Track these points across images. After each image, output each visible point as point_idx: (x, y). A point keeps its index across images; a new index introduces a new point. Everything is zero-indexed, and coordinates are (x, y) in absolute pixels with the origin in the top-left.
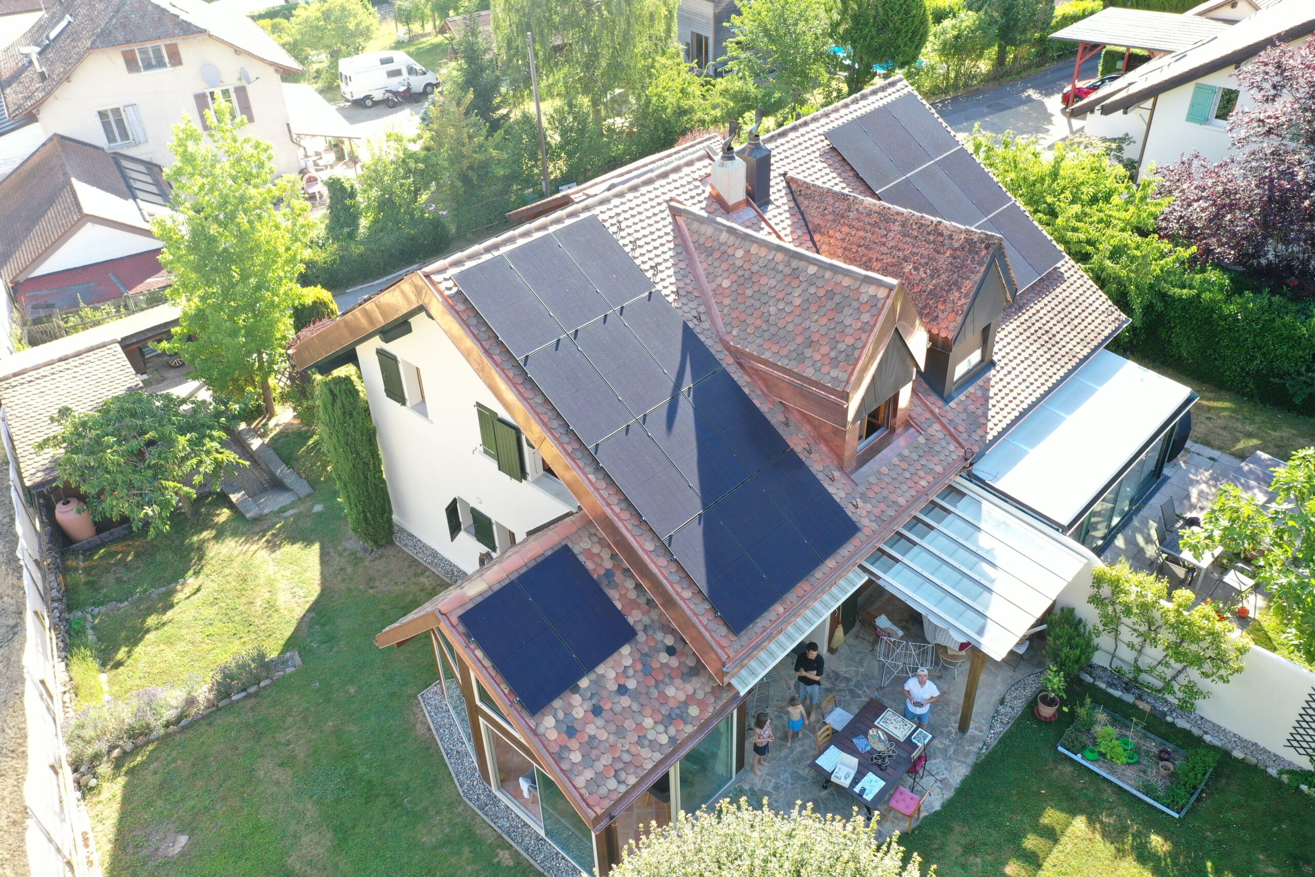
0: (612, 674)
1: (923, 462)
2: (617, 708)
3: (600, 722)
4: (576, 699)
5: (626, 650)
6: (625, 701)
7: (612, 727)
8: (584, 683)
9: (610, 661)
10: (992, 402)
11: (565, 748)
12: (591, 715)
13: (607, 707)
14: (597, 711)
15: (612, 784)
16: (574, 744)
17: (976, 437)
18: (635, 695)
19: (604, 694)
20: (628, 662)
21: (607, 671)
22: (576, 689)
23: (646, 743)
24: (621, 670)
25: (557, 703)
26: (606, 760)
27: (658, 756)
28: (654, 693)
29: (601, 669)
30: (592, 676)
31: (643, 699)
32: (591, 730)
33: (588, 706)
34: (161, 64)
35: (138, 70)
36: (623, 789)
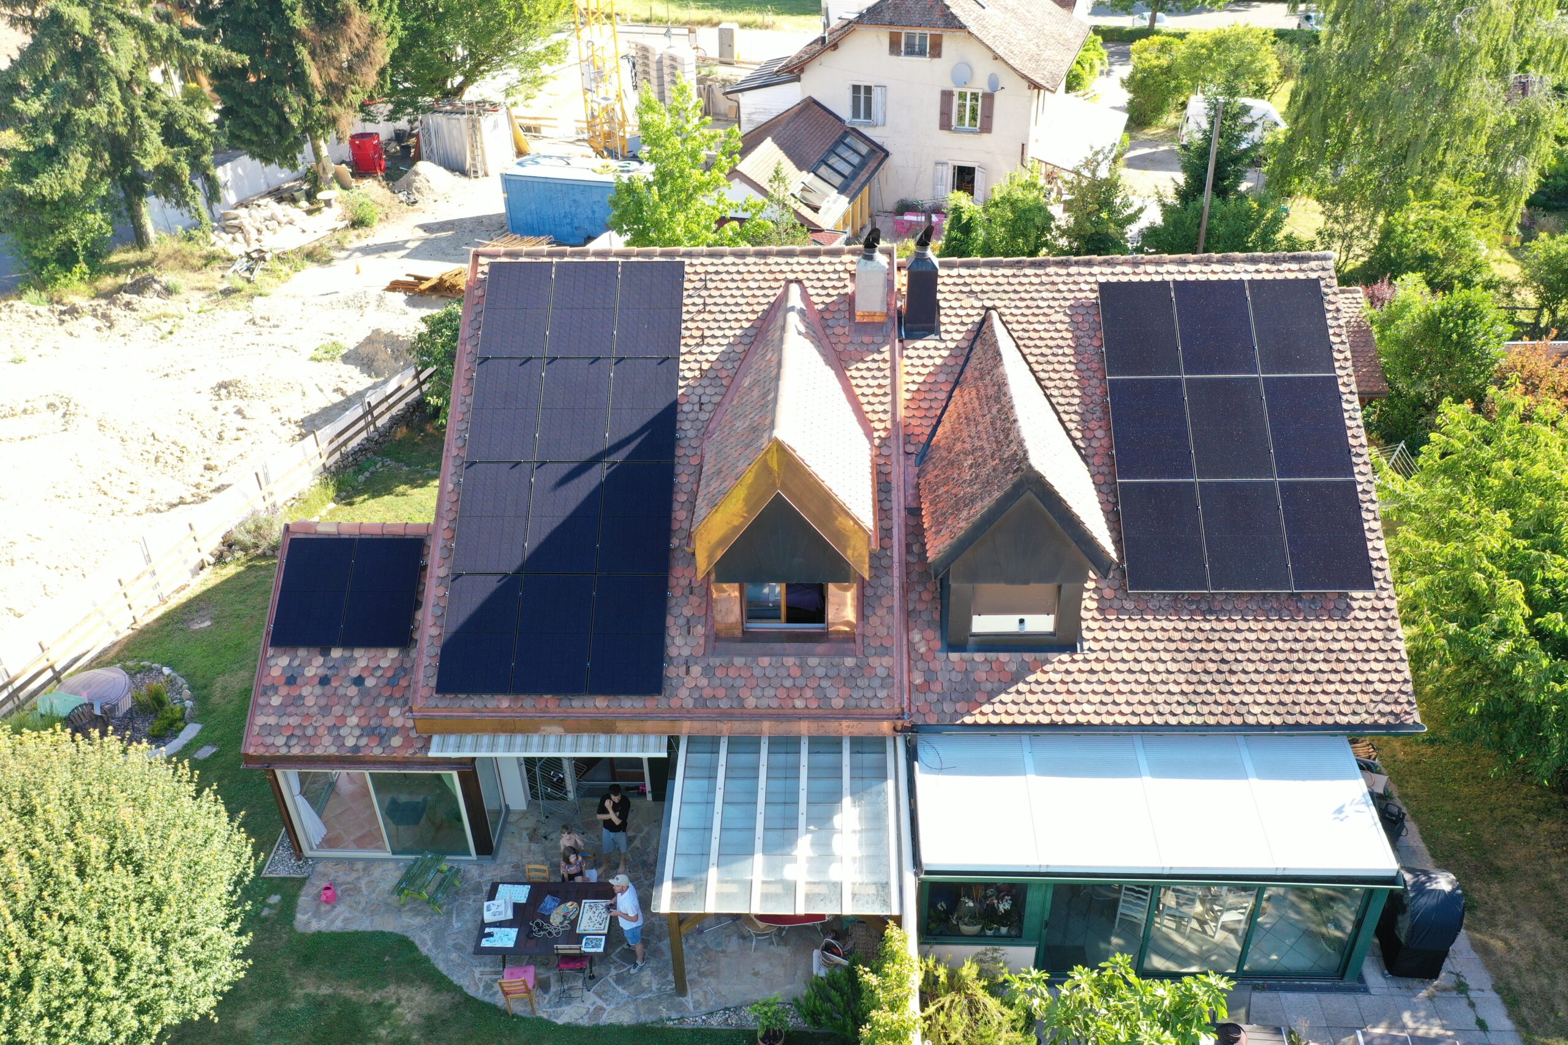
0: (362, 663)
1: (824, 683)
2: (341, 691)
3: (318, 690)
4: (320, 660)
5: (393, 653)
6: (353, 691)
7: (323, 702)
8: (336, 653)
9: (373, 652)
10: (1021, 686)
11: (274, 688)
12: (317, 680)
13: (334, 684)
14: (324, 681)
15: (280, 741)
16: (284, 690)
17: (948, 707)
18: (364, 693)
19: (343, 673)
20: (384, 664)
21: (362, 658)
22: (325, 652)
23: (335, 733)
24: (373, 665)
25: (302, 652)
26: (294, 721)
27: (332, 751)
28: (381, 702)
29: (358, 653)
30: (347, 654)
31: (367, 701)
32: (306, 691)
33: (322, 672)
34: (922, 53)
35: (898, 53)
36: (283, 751)
